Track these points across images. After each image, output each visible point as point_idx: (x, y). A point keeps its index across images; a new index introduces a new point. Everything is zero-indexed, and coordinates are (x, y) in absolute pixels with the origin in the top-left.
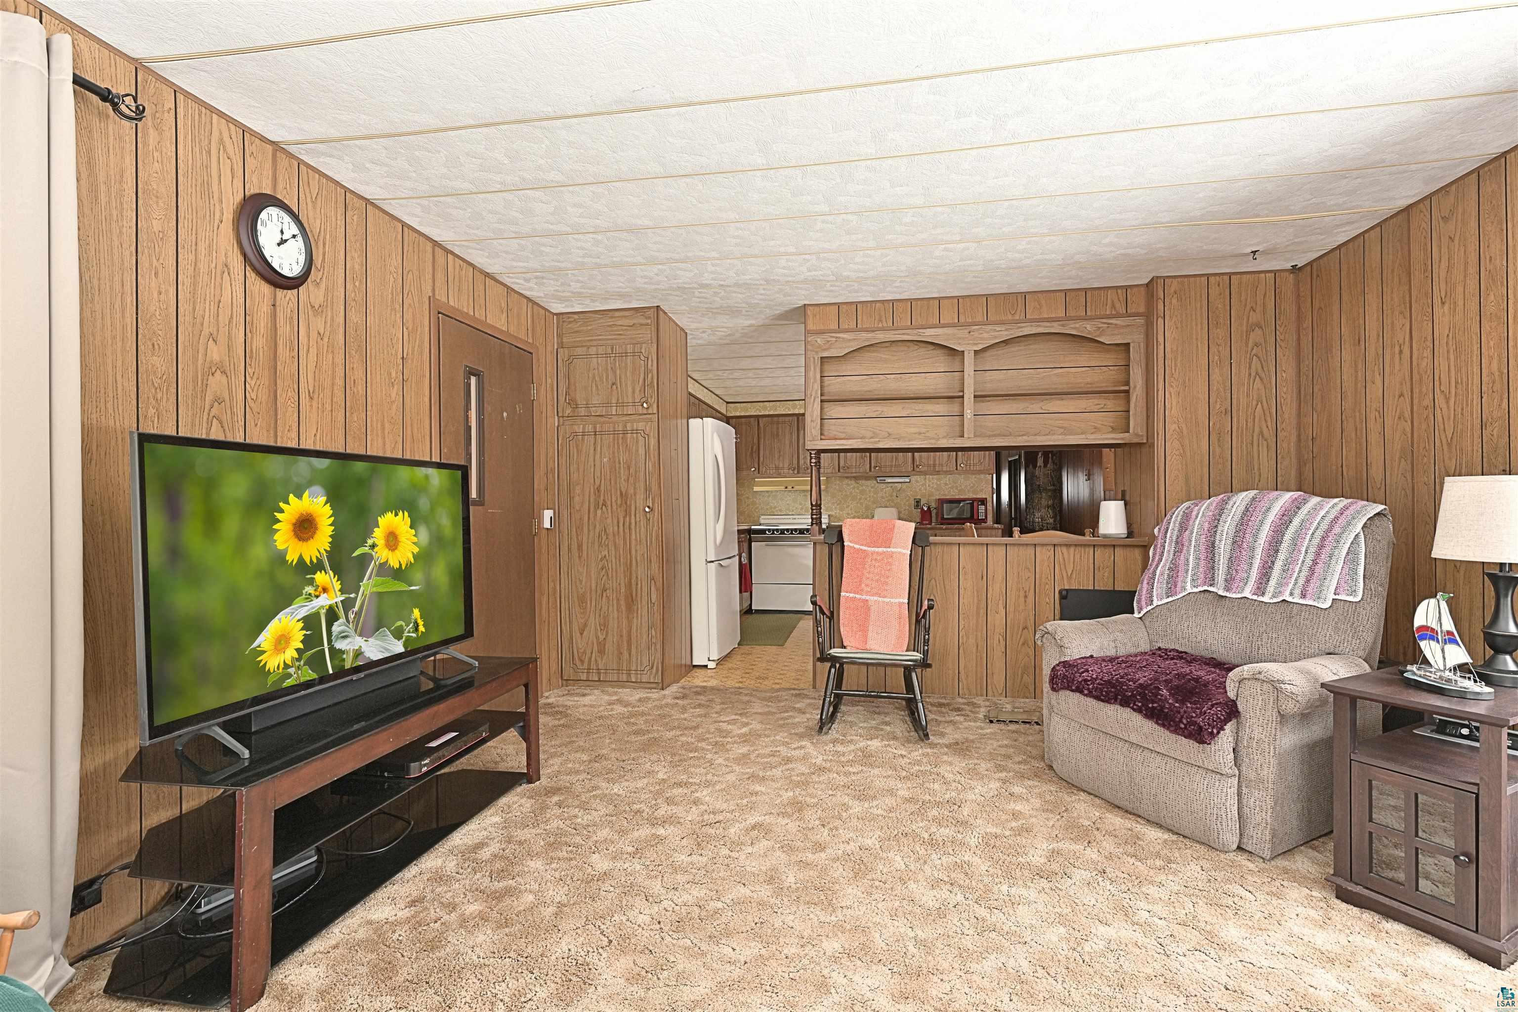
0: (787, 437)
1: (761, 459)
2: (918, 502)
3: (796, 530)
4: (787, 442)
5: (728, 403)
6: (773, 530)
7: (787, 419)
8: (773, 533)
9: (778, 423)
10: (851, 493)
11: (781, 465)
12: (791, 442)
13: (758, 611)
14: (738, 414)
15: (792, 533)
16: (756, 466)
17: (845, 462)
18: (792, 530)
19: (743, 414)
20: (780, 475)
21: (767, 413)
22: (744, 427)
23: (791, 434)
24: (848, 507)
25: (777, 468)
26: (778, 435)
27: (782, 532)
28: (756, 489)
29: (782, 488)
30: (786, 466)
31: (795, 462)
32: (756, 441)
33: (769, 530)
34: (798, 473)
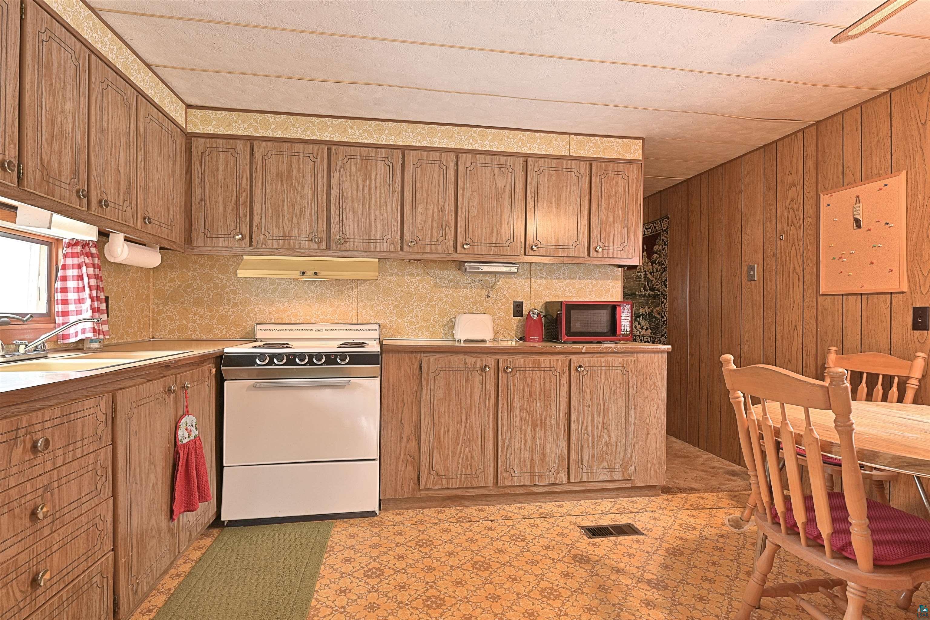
0: (308, 182)
1: (256, 219)
2: (518, 309)
3: (319, 356)
4: (308, 191)
5: (189, 106)
6: (272, 357)
7: (308, 148)
8: (271, 363)
9: (291, 154)
10: (417, 289)
11: (295, 232)
12: (314, 193)
13: (233, 523)
14: (210, 130)
15: (311, 362)
16: (246, 231)
17: (413, 233)
18: (311, 356)
19: (221, 131)
20: (292, 251)
21: (269, 133)
22: (222, 156)
23: (316, 176)
24: (411, 311)
25: (287, 237)
26: (289, 175)
27: (291, 359)
28: (241, 273)
29: (296, 274)
30: (305, 233)
31: (322, 227)
32: (245, 183)
33: (262, 356)
34: (328, 248)
